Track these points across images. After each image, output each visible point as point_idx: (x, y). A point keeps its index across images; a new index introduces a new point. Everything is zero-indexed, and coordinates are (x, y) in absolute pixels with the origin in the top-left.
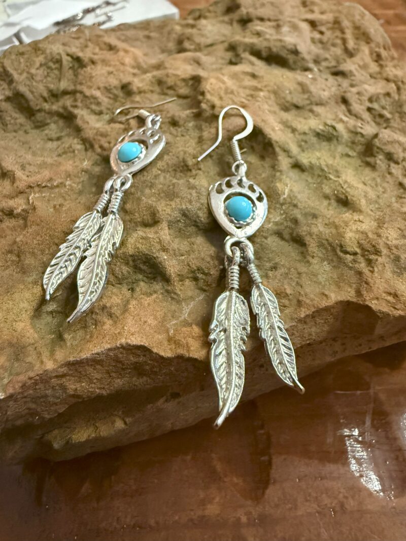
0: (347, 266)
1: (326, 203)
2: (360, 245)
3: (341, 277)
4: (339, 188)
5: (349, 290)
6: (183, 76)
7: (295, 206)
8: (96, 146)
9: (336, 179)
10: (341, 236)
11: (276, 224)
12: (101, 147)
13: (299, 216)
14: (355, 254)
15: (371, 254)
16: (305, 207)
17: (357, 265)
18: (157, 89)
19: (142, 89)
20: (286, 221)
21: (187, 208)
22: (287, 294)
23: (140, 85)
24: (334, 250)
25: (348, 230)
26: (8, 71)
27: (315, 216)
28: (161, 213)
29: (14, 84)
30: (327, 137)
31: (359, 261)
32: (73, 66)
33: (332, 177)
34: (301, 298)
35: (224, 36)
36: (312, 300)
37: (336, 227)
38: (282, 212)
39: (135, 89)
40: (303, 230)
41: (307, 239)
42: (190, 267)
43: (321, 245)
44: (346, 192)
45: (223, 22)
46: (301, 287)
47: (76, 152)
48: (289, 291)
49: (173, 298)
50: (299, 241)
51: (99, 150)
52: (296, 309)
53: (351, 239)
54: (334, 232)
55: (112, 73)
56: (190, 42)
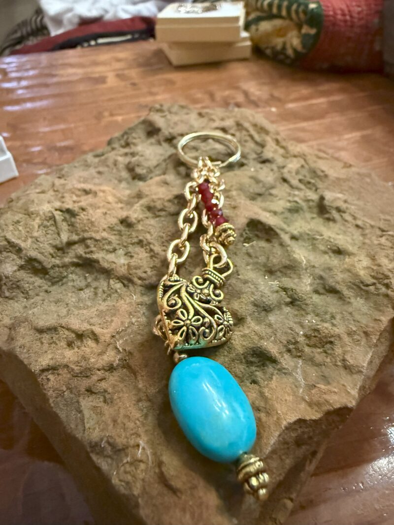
0: (375, 294)
1: (327, 256)
2: (373, 277)
3: (375, 303)
4: (329, 243)
5: (388, 310)
6: (167, 198)
7: (314, 267)
8: (136, 280)
9: (321, 238)
10: (357, 275)
11: (311, 285)
12: (140, 278)
13: (322, 273)
14: (374, 284)
15: (385, 280)
16: (320, 265)
17: (381, 291)
18: (149, 214)
19: (139, 219)
20: (315, 280)
21: (255, 299)
22: (354, 331)
23: (136, 216)
24: (359, 287)
25: (359, 271)
26: (13, 243)
27: (330, 269)
28: (240, 311)
29: (24, 252)
30: (295, 210)
31: (380, 288)
32: (65, 218)
33: (318, 237)
34: (365, 330)
35: (161, 155)
36: (373, 328)
37: (349, 271)
38: (309, 275)
39: (134, 221)
40: (331, 282)
41: (338, 287)
42: (282, 343)
43: (349, 288)
44: (336, 244)
45: (152, 144)
46: (358, 322)
47: (118, 291)
48: (354, 329)
49: (285, 374)
50: (333, 291)
51: (139, 282)
52: (367, 339)
53: (364, 275)
54: (350, 274)
55: (106, 213)
56: (142, 168)
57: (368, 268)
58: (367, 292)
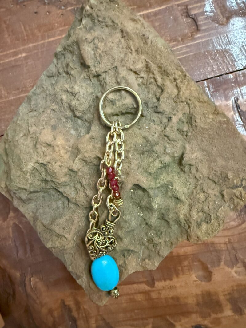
1: (170, 199)
2: (185, 221)
3: (182, 231)
4: (174, 193)
7: (161, 209)
9: (172, 188)
10: (178, 217)
11: (157, 216)
13: (164, 212)
14: (185, 223)
15: (189, 223)
17: (185, 228)
20: (159, 214)
22: (167, 241)
23: (77, 167)
24: (178, 222)
25: (180, 215)
27: (169, 210)
33: (170, 187)
38: (157, 212)
40: (166, 217)
41: (168, 220)
43: (173, 221)
44: (177, 195)
49: (135, 253)
54: (176, 216)
55: (61, 165)
56: (78, 111)
57: (186, 215)
58: (180, 225)
